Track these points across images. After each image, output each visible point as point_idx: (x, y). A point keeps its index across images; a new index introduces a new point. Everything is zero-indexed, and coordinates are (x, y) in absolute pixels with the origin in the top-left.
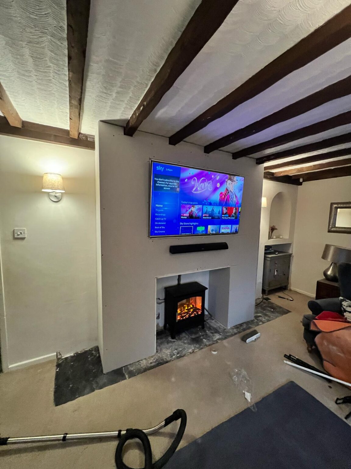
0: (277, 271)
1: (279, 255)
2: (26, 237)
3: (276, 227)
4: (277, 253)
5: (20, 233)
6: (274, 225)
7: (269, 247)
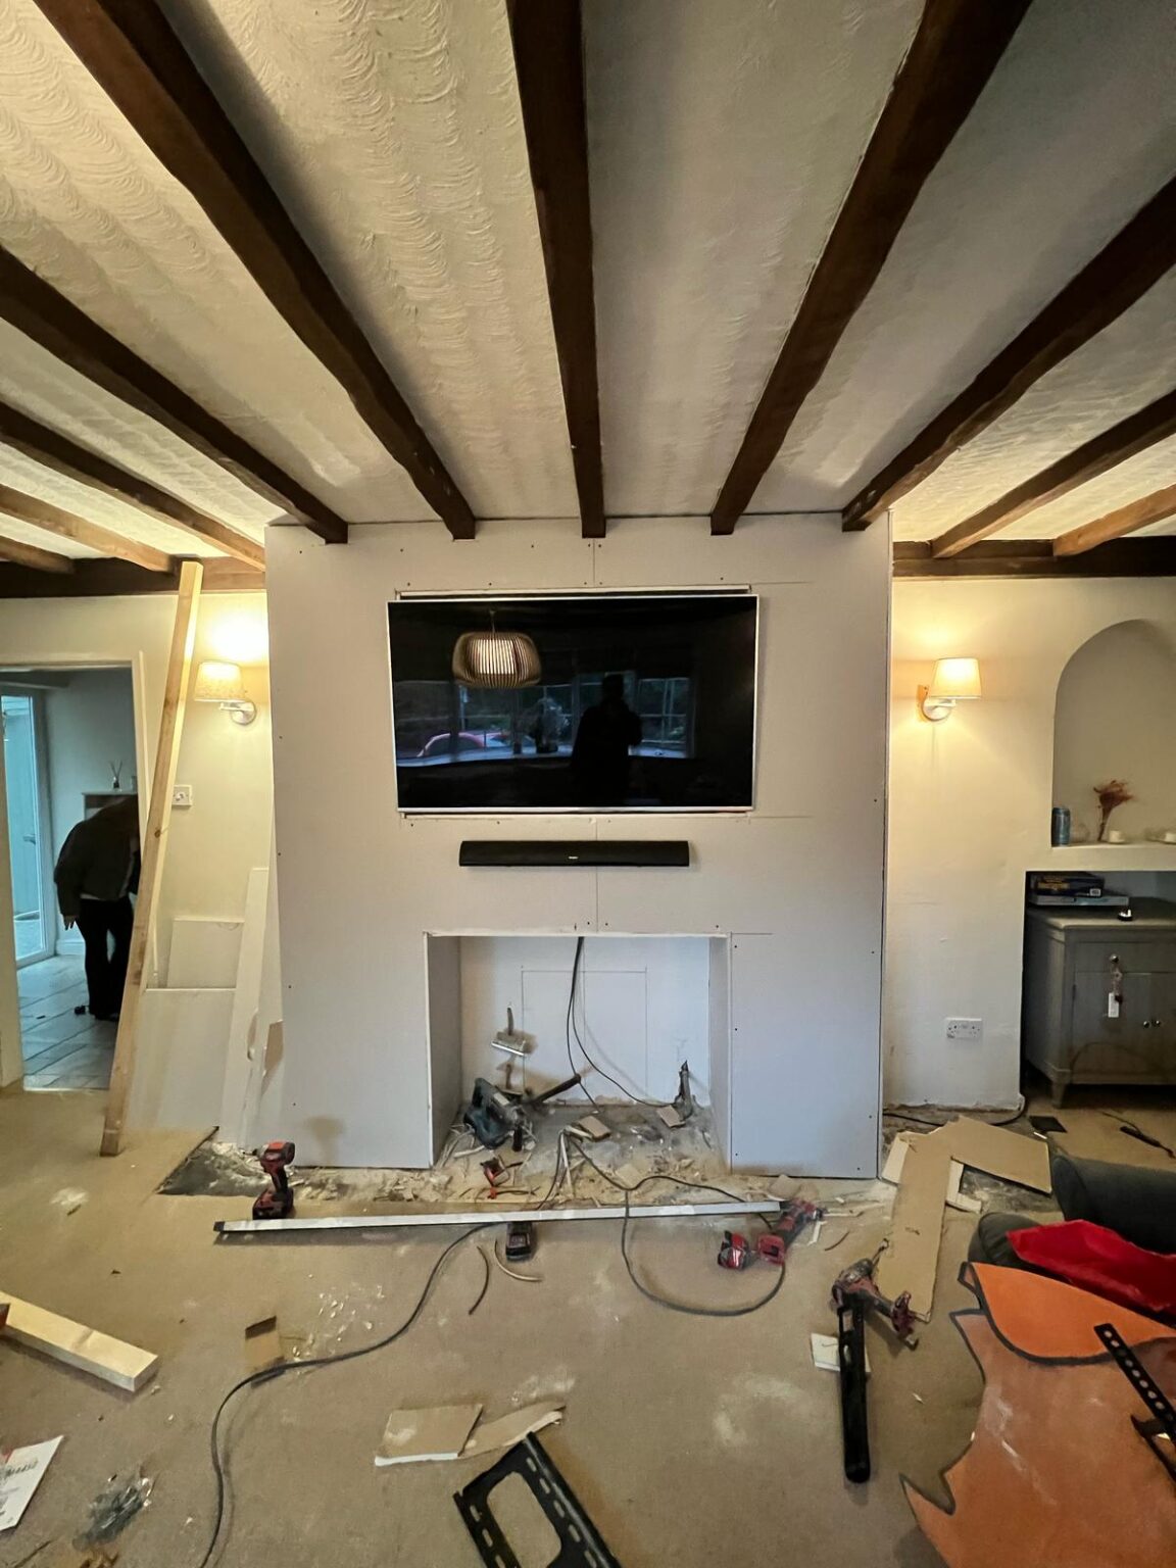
0: (1118, 999)
1: (1138, 923)
2: (191, 803)
3: (1130, 791)
4: (1129, 914)
5: (181, 795)
6: (1119, 780)
7: (1088, 881)
